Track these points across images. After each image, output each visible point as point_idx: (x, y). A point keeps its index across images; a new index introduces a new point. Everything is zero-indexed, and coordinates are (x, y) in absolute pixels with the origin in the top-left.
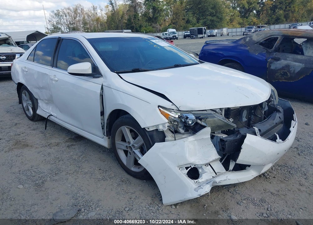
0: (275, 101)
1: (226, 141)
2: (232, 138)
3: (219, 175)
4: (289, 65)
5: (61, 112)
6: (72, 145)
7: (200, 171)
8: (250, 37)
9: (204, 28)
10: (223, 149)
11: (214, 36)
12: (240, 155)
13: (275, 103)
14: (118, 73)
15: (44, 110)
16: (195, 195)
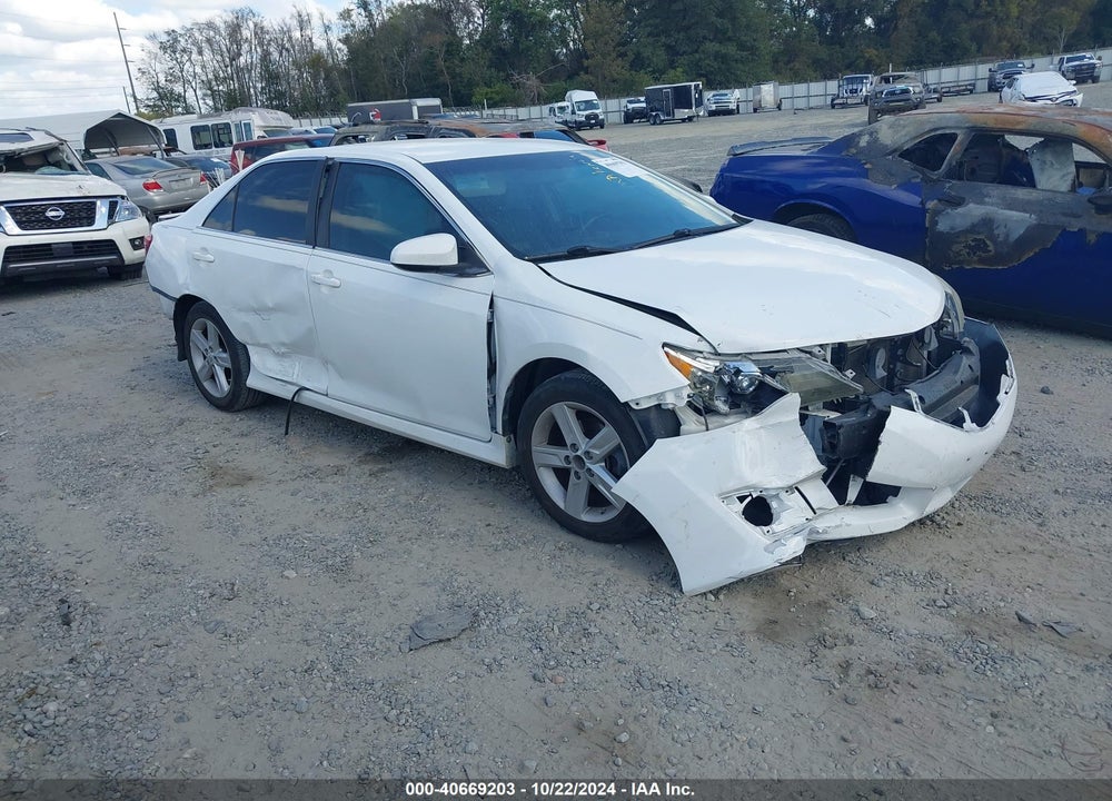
0: (956, 324)
1: (841, 427)
2: (852, 418)
3: (821, 515)
4: (990, 220)
5: (342, 377)
6: (383, 470)
7: (774, 505)
8: (871, 134)
9: (697, 87)
10: (833, 447)
11: (729, 112)
12: (876, 458)
13: (957, 331)
14: (536, 261)
15: (266, 373)
16: (767, 562)
